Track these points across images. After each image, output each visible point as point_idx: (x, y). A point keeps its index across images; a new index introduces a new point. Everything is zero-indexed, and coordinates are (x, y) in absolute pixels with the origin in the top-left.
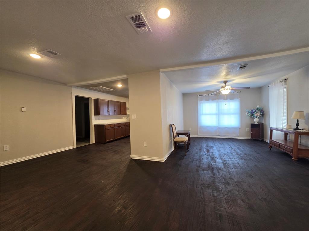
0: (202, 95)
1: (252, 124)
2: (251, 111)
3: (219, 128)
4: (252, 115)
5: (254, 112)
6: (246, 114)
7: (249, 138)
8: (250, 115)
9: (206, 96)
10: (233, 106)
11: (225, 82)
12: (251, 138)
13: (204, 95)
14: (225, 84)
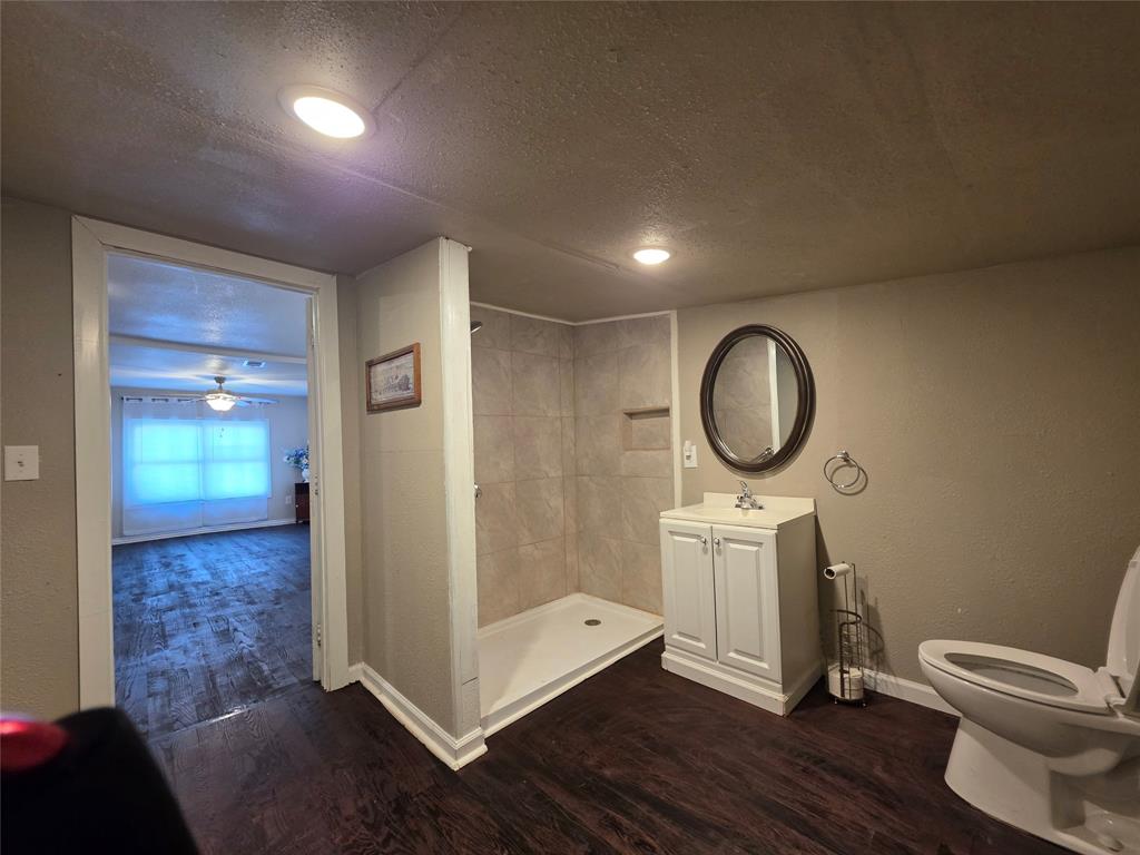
0: (141, 399)
1: (297, 485)
2: (294, 452)
4: (298, 462)
5: (301, 455)
6: (285, 459)
7: (293, 521)
8: (293, 464)
9: (156, 402)
10: (250, 438)
11: (220, 380)
12: (298, 518)
13: (148, 400)
14: (218, 385)
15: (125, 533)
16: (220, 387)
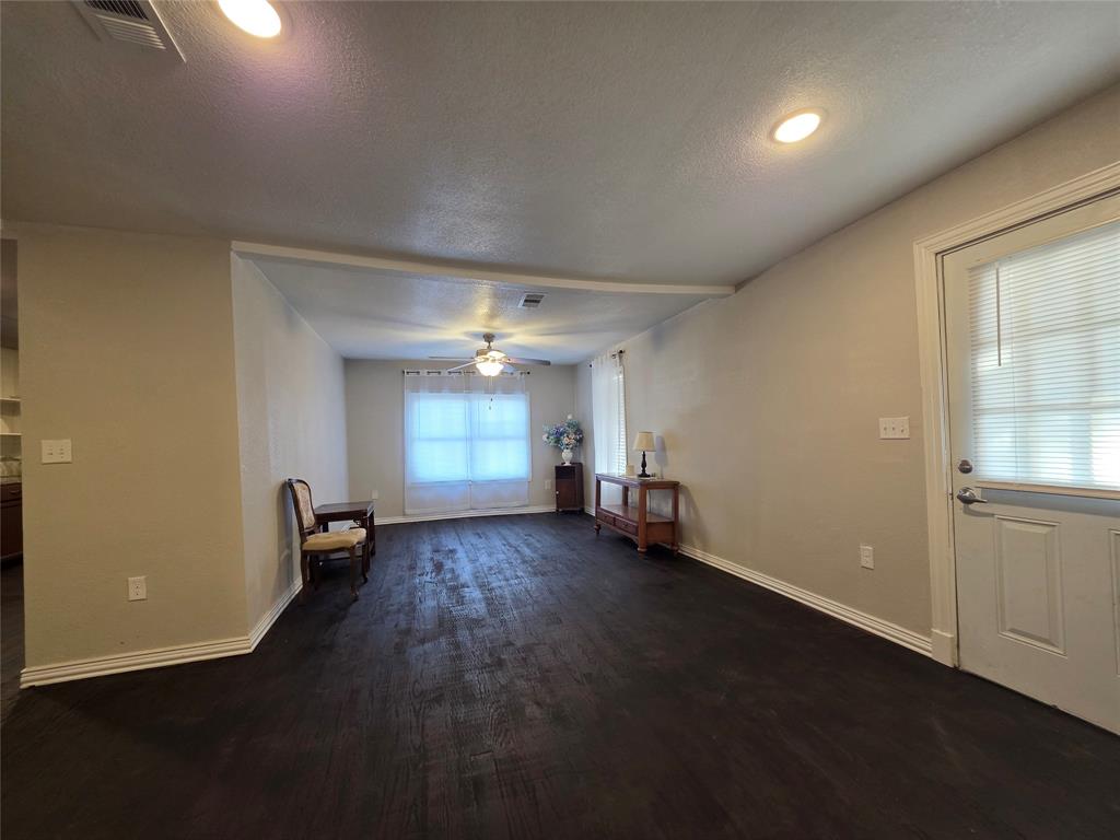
1: (558, 468)
2: (553, 430)
3: (471, 484)
4: (558, 441)
5: (562, 434)
6: (545, 438)
7: (553, 508)
8: (552, 443)
9: (431, 375)
10: (509, 414)
11: (489, 338)
12: (558, 507)
13: (424, 373)
14: (487, 344)
15: (408, 511)
16: (489, 347)
